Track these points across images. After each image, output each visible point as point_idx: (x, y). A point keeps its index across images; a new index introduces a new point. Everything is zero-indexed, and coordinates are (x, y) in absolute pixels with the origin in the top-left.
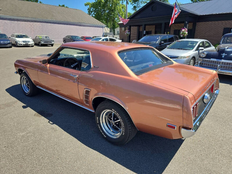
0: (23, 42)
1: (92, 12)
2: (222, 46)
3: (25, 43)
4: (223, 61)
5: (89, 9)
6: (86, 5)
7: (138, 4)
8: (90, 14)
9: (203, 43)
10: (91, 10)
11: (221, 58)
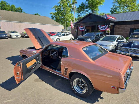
0: (15, 35)
1: (54, 18)
2: (131, 40)
3: (16, 36)
4: (132, 48)
5: (52, 16)
6: (51, 14)
7: (80, 14)
8: (53, 19)
9: (120, 37)
10: (54, 17)
11: (131, 47)
